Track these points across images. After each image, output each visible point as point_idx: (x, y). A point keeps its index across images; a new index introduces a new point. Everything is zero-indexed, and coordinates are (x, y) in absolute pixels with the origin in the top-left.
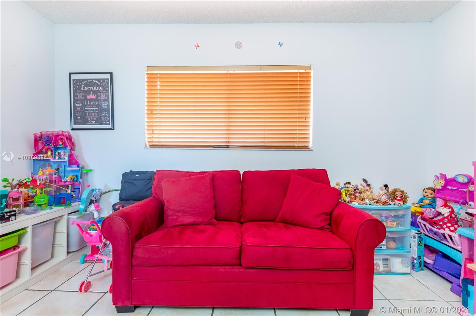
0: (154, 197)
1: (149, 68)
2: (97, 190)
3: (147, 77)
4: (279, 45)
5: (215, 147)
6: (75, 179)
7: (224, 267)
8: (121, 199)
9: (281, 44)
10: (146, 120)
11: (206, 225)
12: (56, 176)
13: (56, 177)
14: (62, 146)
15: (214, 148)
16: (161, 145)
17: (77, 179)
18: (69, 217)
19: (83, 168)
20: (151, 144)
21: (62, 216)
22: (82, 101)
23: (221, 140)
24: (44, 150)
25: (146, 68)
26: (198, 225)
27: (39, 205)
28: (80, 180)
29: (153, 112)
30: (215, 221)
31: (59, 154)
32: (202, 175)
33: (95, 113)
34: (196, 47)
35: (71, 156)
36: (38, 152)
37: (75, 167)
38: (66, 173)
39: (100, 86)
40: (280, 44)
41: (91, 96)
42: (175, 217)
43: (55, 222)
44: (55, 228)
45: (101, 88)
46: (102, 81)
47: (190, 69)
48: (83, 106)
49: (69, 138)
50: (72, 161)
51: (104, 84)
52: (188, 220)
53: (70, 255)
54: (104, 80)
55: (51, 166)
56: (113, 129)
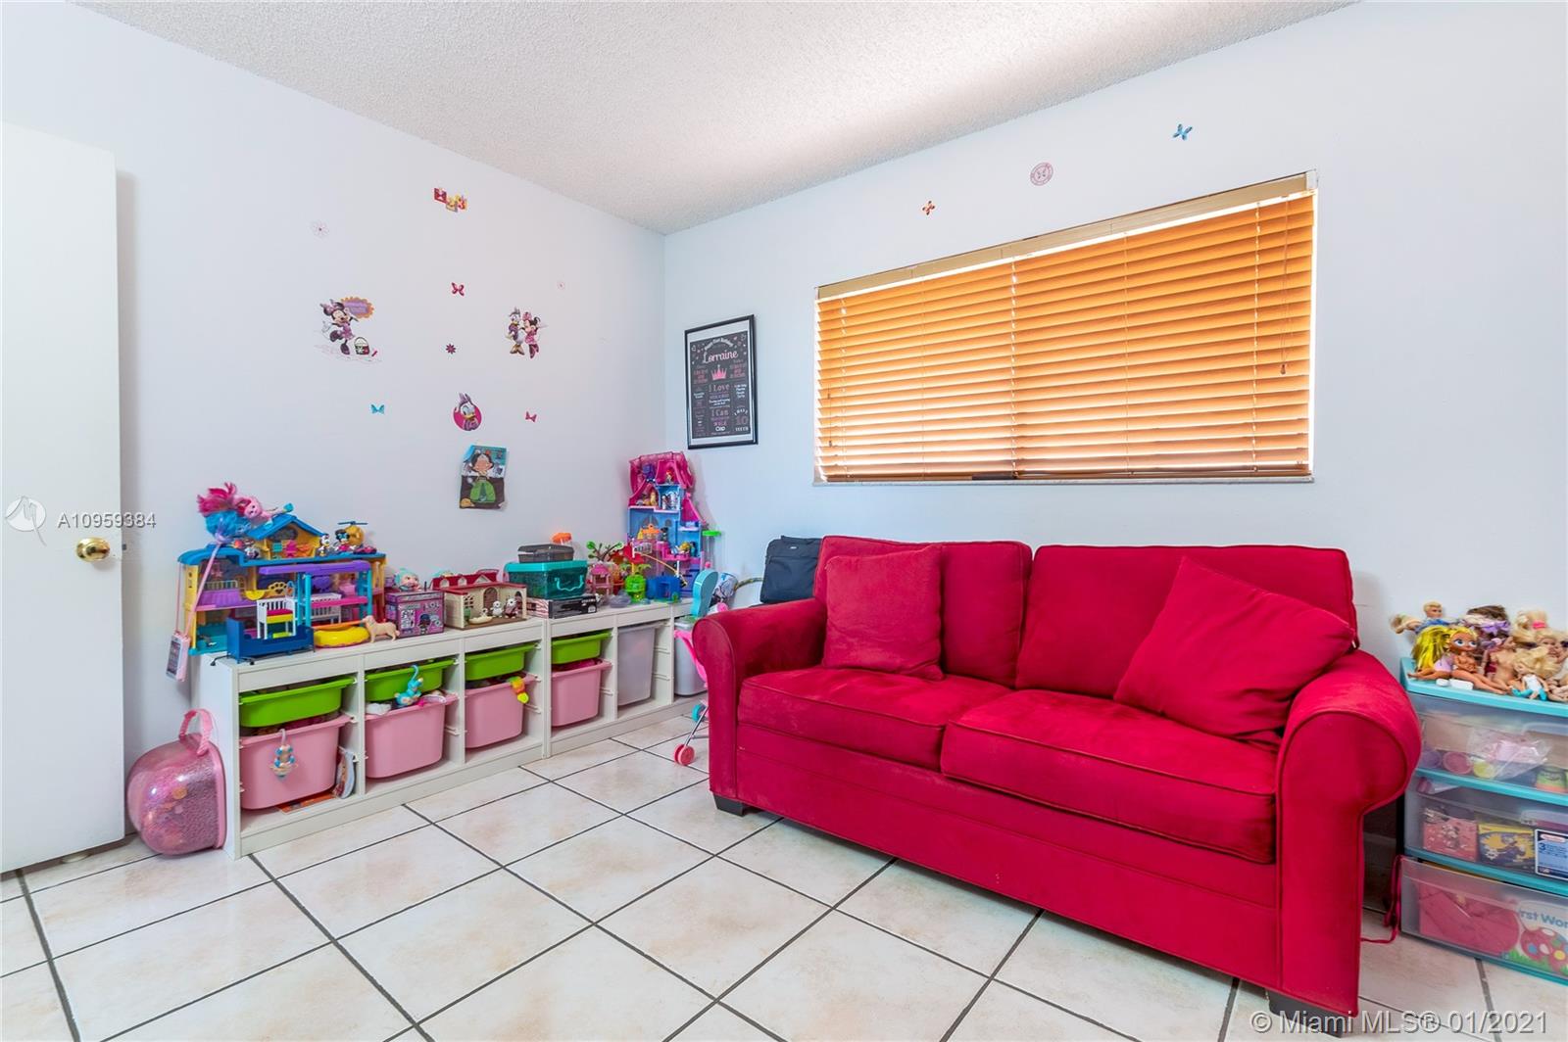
0: (816, 598)
1: (823, 290)
2: (728, 577)
3: (819, 313)
4: (1176, 136)
5: (977, 477)
6: (693, 551)
7: (902, 765)
8: (763, 599)
9: (1184, 130)
10: (818, 415)
11: (910, 675)
12: (662, 542)
13: (661, 545)
14: (672, 484)
15: (974, 479)
16: (852, 476)
17: (696, 551)
18: (677, 624)
19: (705, 527)
20: (833, 473)
21: (665, 620)
22: (704, 388)
23: (995, 457)
24: (645, 492)
25: (817, 290)
26: (893, 672)
27: (632, 594)
28: (701, 554)
29: (832, 396)
30: (935, 669)
31: (668, 499)
32: (916, 552)
33: (725, 409)
34: (925, 212)
35: (685, 503)
36: (638, 496)
37: (691, 526)
38: (679, 536)
39: (731, 350)
40: (1182, 133)
41: (719, 375)
42: (844, 647)
43: (655, 628)
44: (656, 643)
45: (734, 355)
46: (735, 338)
47: (912, 275)
48: (706, 397)
49: (683, 466)
50: (687, 514)
51: (739, 343)
52: (870, 656)
53: (680, 701)
54: (738, 335)
55: (655, 522)
56: (756, 443)
